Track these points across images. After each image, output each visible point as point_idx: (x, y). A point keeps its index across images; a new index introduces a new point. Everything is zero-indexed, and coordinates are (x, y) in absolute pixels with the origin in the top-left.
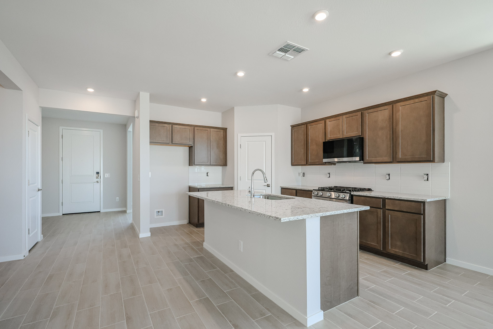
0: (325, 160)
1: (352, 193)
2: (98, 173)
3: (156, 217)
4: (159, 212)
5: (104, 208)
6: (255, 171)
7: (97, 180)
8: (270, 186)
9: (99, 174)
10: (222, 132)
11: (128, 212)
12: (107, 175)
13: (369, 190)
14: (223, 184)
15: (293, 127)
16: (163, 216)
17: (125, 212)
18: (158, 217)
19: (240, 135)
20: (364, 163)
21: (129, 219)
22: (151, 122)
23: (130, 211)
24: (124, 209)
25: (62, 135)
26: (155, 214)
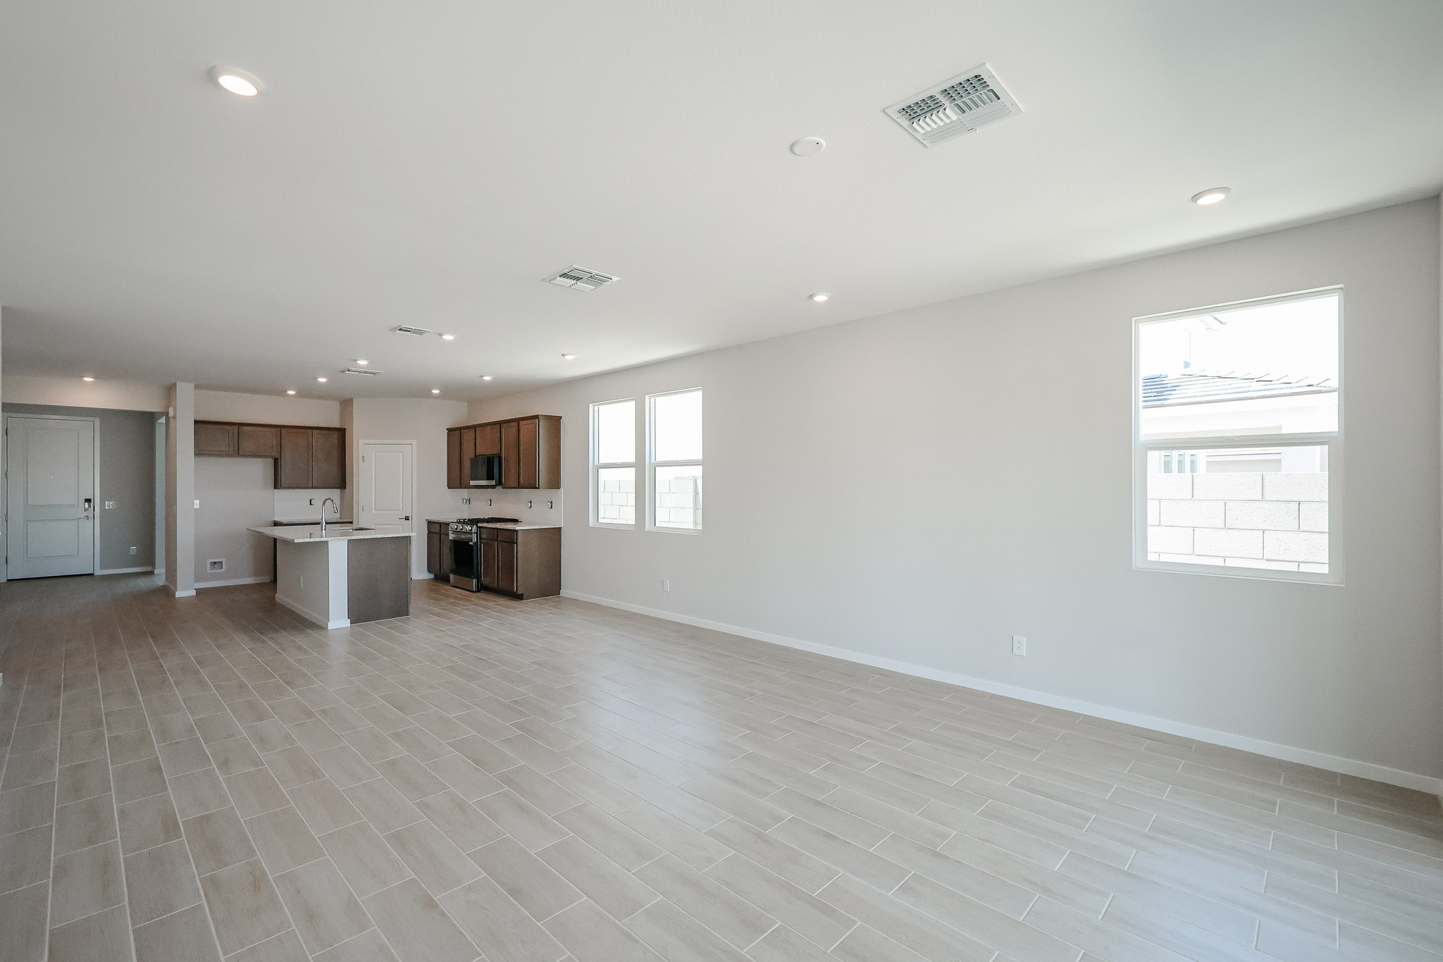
0: (472, 483)
1: (479, 525)
2: (88, 501)
3: (209, 571)
4: (215, 563)
5: (102, 567)
6: (327, 500)
7: (86, 513)
8: (410, 519)
9: (92, 503)
10: (336, 435)
11: (156, 572)
12: (109, 505)
13: (515, 521)
14: (341, 518)
15: (449, 430)
16: (224, 569)
17: (151, 573)
18: (213, 571)
19: (362, 442)
20: (503, 488)
21: (159, 579)
22: (196, 422)
23: (160, 570)
24: (148, 569)
25: (7, 429)
26: (209, 566)
